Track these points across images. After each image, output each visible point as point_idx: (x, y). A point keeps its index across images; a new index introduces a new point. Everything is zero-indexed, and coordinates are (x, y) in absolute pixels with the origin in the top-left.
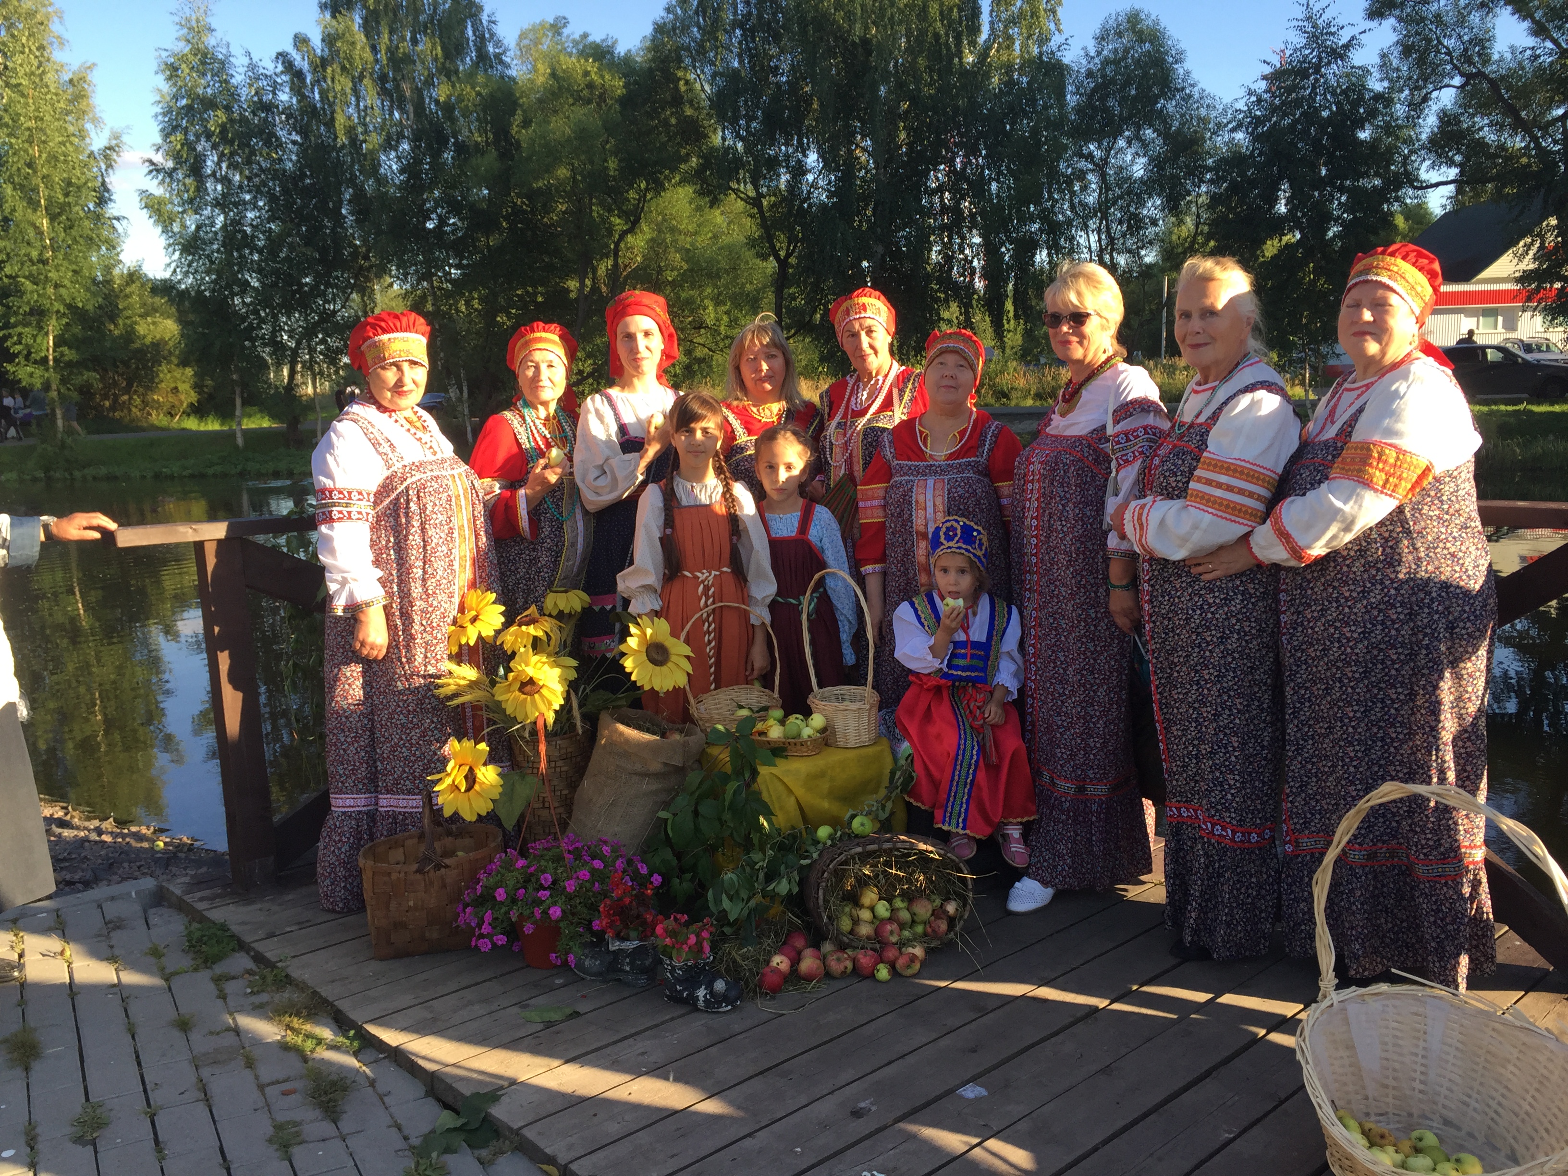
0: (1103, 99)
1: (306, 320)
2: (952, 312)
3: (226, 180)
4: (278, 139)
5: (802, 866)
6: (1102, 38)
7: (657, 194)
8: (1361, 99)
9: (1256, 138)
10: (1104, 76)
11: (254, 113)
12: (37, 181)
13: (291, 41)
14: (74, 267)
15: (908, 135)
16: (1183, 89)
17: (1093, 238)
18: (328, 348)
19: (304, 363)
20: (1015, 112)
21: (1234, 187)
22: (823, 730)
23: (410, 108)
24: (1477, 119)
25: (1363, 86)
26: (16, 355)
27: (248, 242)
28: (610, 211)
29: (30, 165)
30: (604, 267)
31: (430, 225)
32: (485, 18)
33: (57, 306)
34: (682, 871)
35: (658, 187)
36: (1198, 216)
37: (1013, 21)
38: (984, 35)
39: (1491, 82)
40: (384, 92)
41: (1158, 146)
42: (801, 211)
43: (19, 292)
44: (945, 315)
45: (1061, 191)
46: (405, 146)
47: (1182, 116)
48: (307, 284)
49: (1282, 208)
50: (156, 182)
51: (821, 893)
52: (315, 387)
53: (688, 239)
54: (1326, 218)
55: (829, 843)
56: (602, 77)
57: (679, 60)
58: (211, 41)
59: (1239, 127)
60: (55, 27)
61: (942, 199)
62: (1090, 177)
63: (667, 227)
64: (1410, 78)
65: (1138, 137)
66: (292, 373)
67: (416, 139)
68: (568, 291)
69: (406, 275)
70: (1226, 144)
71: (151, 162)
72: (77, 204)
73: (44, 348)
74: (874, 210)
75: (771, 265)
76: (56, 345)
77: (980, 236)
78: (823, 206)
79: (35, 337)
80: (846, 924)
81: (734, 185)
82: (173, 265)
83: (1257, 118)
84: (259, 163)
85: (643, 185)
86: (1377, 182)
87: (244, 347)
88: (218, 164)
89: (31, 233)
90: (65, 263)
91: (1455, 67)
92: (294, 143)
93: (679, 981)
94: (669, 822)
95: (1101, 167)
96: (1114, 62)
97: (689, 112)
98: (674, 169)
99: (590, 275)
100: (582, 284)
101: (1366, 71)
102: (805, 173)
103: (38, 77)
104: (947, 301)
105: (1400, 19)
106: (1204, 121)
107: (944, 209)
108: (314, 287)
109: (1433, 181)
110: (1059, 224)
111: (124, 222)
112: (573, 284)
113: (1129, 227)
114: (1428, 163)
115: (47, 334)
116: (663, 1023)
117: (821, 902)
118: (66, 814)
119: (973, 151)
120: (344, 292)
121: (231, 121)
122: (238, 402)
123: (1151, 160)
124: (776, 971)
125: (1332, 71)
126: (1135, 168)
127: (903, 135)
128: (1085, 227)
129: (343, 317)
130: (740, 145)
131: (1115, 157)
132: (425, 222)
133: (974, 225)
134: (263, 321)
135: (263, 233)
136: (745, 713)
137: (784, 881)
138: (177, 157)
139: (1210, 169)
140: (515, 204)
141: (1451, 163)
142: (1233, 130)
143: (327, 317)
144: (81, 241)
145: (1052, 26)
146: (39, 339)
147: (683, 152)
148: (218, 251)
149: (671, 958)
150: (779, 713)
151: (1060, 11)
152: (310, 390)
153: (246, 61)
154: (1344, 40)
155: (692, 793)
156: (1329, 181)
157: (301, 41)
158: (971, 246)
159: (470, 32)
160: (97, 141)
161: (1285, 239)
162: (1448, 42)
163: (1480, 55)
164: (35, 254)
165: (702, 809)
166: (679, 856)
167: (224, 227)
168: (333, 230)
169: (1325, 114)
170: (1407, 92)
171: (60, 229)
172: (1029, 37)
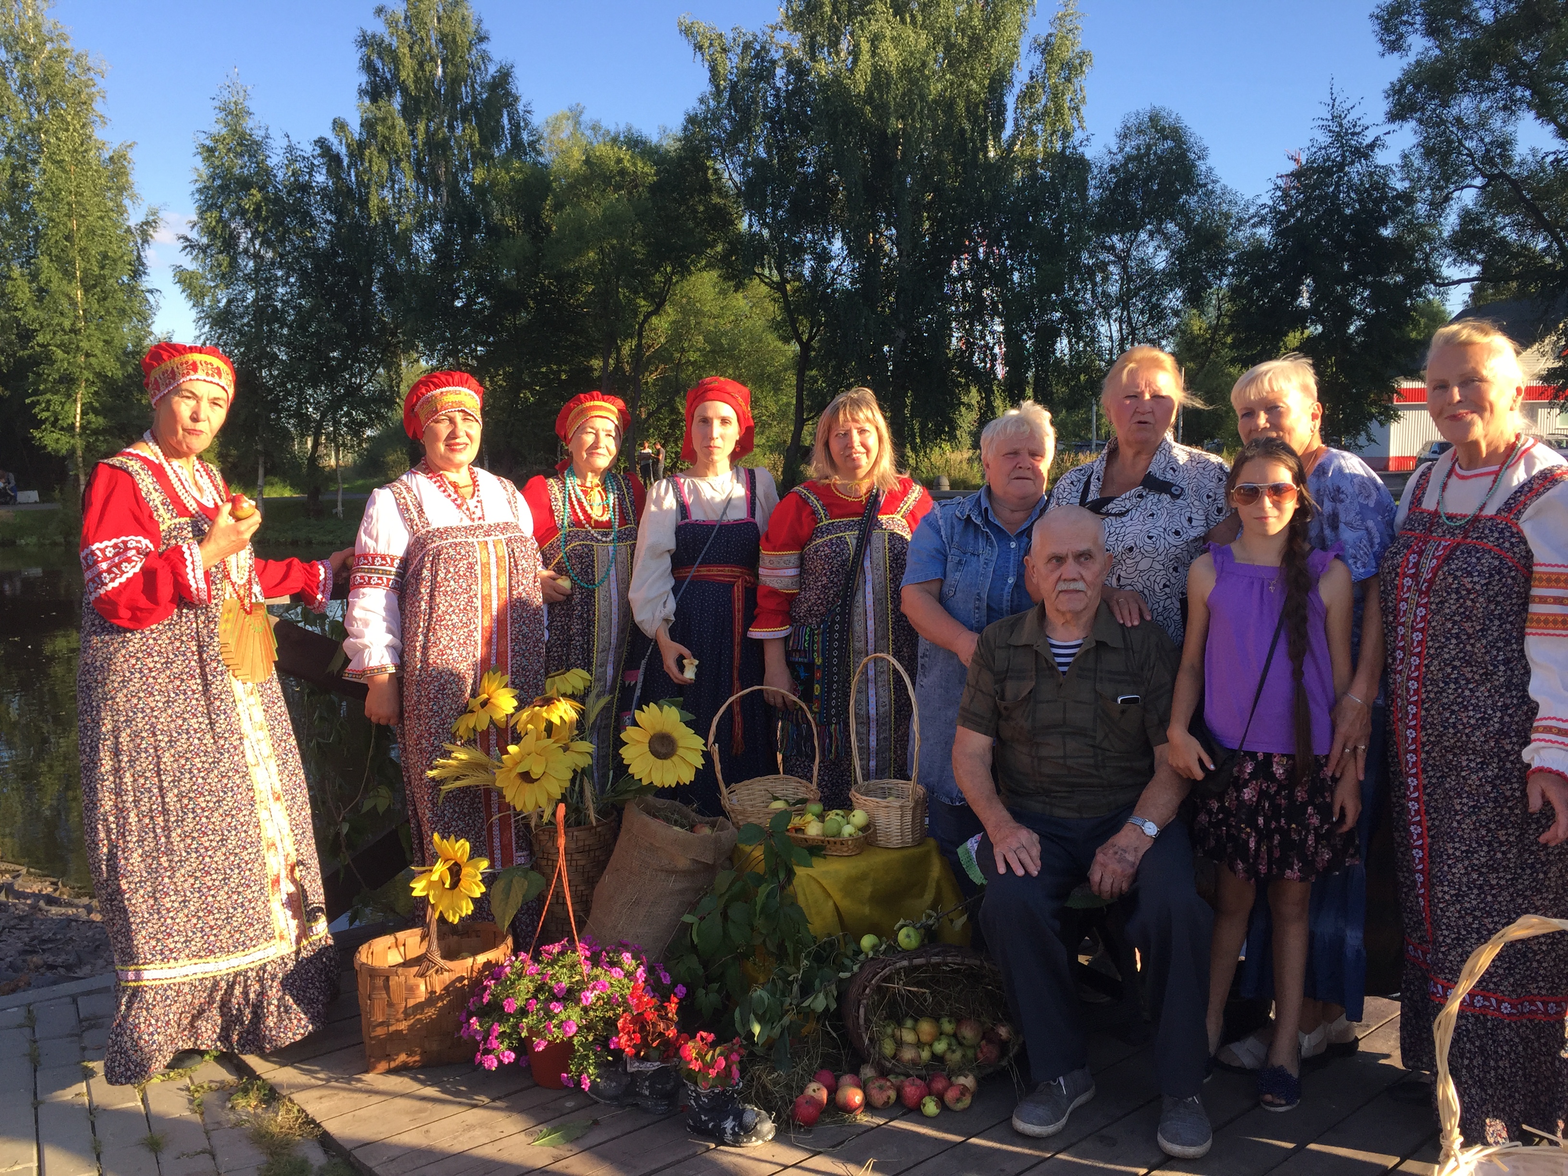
0: (1125, 194)
1: (332, 392)
2: (974, 396)
3: (257, 256)
4: (312, 218)
5: (841, 980)
6: (1124, 136)
7: (683, 277)
8: (1384, 198)
9: (1279, 234)
10: (1127, 171)
11: (289, 193)
12: (74, 253)
13: (331, 126)
14: (106, 337)
15: (931, 225)
16: (1205, 185)
17: (1115, 327)
18: (353, 421)
19: (328, 435)
20: (1037, 205)
21: (1256, 281)
22: (865, 828)
23: (444, 191)
24: (1498, 219)
25: (1385, 185)
26: (43, 422)
27: (278, 317)
28: (636, 292)
29: (67, 238)
30: (627, 347)
31: (458, 304)
32: (520, 107)
33: (87, 374)
34: (709, 980)
35: (684, 271)
36: (1219, 308)
37: (1037, 118)
38: (1008, 131)
39: (1513, 183)
40: (419, 176)
41: (1180, 241)
42: (825, 297)
43: (50, 360)
44: (965, 399)
45: (1082, 281)
46: (438, 227)
47: (1205, 211)
48: (334, 358)
49: (1304, 301)
50: (190, 257)
51: (862, 1011)
52: (337, 459)
53: (712, 322)
54: (1349, 313)
55: (871, 954)
56: (635, 164)
57: (709, 149)
58: (249, 124)
59: (1262, 221)
60: (98, 106)
61: (964, 286)
62: (1112, 268)
63: (690, 310)
64: (1430, 179)
65: (1159, 231)
66: (316, 444)
67: (447, 222)
68: (591, 369)
69: (432, 351)
70: (1248, 239)
71: (186, 239)
72: (111, 277)
73: (71, 415)
74: (896, 297)
75: (794, 347)
76: (84, 413)
77: (1002, 323)
78: (846, 292)
79: (63, 404)
80: (888, 1048)
81: (758, 270)
82: (203, 337)
83: (1282, 213)
84: (291, 241)
85: (669, 269)
86: (1399, 278)
87: (268, 418)
88: (252, 240)
89: (65, 305)
90: (97, 334)
91: (1477, 169)
92: (328, 222)
93: (702, 1109)
94: (695, 928)
95: (1122, 260)
96: (1137, 158)
97: (716, 200)
98: (699, 254)
99: (614, 355)
100: (606, 363)
101: (1388, 169)
102: (830, 259)
103: (80, 153)
104: (967, 385)
105: (1420, 121)
106: (1227, 216)
107: (966, 296)
108: (342, 361)
109: (1456, 278)
110: (1079, 313)
111: (157, 295)
112: (597, 363)
113: (1151, 317)
114: (1449, 259)
115: (75, 401)
116: (685, 1159)
117: (862, 1021)
118: (55, 890)
119: (995, 241)
120: (370, 366)
121: (266, 199)
122: (261, 471)
123: (1173, 252)
124: (813, 1101)
125: (1356, 170)
126: (1157, 261)
127: (927, 224)
128: (1107, 316)
129: (369, 391)
130: (766, 233)
131: (1137, 249)
132: (453, 301)
133: (995, 313)
134: (289, 393)
135: (293, 308)
136: (779, 805)
137: (821, 996)
138: (211, 233)
139: (1231, 263)
140: (543, 284)
141: (1472, 261)
142: (1254, 226)
143: (353, 391)
144: (114, 312)
145: (1076, 124)
146: (66, 408)
147: (710, 238)
148: (248, 324)
149: (696, 1084)
150: (817, 808)
151: (1083, 109)
152: (333, 462)
153: (284, 143)
154: (1368, 141)
155: (722, 895)
156: (1352, 276)
157: (339, 126)
158: (992, 333)
159: (505, 121)
160: (134, 219)
161: (1307, 332)
162: (1470, 144)
163: (1501, 155)
164: (67, 324)
165: (730, 912)
166: (705, 966)
167: (256, 301)
168: (363, 306)
169: (1348, 211)
170: (1428, 192)
171: (94, 301)
172: (1054, 132)
